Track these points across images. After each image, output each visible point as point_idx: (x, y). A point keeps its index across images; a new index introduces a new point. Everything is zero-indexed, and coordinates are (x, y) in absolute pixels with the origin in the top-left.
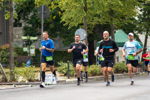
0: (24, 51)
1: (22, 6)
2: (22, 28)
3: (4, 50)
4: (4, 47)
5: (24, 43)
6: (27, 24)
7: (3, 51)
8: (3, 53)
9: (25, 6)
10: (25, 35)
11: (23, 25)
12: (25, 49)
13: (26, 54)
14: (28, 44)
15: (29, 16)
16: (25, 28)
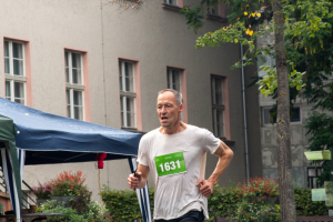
0: (314, 199)
1: (302, 51)
2: (300, 123)
3: (250, 199)
4: (247, 189)
5: (311, 173)
6: (319, 111)
7: (245, 202)
8: (247, 210)
9: (314, 51)
10: (315, 148)
11: (305, 114)
12: (319, 194)
13: (320, 208)
14: (328, 177)
15: (325, 82)
16: (315, 125)
